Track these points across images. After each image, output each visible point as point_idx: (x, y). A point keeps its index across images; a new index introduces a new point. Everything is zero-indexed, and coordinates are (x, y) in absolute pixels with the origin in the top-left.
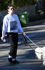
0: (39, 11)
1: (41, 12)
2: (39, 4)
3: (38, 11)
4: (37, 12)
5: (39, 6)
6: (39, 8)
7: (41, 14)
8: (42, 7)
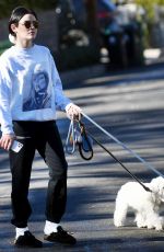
0: (73, 33)
1: (80, 39)
2: (72, 8)
3: (66, 33)
4: (65, 38)
5: (70, 15)
6: (74, 22)
7: (80, 43)
8: (84, 17)
